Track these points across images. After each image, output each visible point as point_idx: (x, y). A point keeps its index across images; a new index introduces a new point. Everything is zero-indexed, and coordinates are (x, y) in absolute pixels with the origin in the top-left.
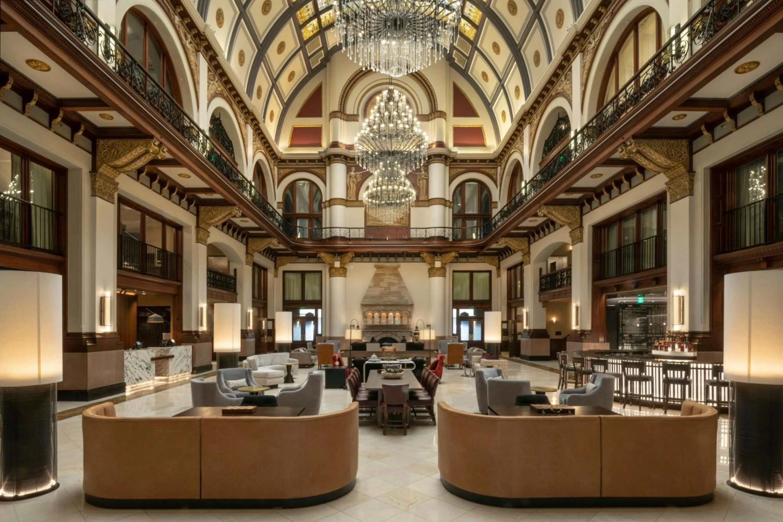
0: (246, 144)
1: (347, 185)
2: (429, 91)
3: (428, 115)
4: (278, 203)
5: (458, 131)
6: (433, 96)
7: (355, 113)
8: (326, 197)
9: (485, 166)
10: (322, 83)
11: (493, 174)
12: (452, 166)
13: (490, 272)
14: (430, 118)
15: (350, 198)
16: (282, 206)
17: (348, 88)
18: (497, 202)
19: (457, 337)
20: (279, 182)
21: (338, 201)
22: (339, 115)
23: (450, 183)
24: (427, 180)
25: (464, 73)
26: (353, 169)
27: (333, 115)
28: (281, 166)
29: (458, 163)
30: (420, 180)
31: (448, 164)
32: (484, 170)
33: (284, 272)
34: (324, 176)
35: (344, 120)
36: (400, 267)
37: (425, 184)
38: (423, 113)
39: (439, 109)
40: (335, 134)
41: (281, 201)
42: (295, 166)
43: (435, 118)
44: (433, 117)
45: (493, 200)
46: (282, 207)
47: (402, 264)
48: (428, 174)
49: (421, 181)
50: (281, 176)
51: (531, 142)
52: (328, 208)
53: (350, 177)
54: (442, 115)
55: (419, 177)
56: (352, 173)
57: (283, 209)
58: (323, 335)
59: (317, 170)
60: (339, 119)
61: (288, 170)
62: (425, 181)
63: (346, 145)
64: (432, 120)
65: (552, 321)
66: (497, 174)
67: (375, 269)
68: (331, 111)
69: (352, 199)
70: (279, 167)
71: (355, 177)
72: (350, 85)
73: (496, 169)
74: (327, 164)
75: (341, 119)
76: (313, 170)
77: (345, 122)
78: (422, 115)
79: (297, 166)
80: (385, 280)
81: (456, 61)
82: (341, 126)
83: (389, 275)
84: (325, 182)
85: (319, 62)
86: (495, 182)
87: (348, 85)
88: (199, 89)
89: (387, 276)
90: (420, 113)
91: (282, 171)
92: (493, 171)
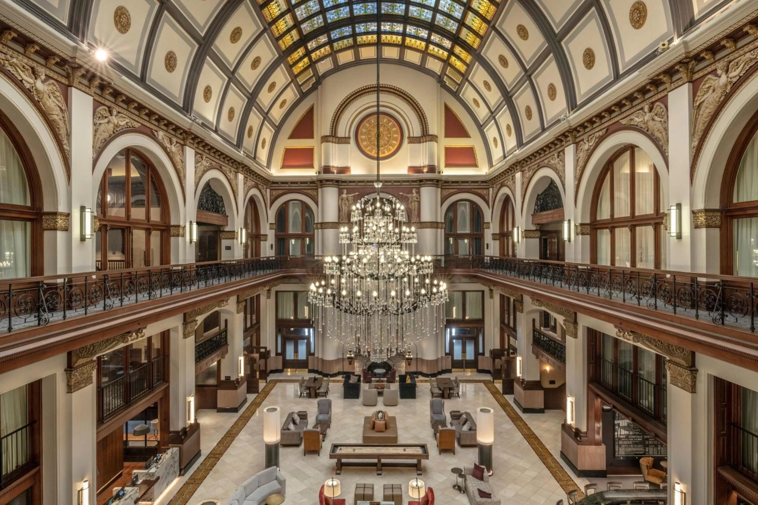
0: (236, 194)
1: (339, 207)
2: (420, 114)
3: (420, 137)
4: (270, 224)
5: (449, 152)
6: (424, 119)
7: (347, 136)
8: (318, 219)
9: (477, 187)
10: (313, 104)
11: (485, 195)
12: (443, 187)
13: (483, 292)
14: (422, 141)
15: (342, 220)
16: (274, 226)
17: (339, 112)
18: (489, 223)
19: (450, 357)
20: (272, 203)
21: (330, 225)
22: (331, 139)
23: (442, 204)
24: (419, 202)
25: (456, 95)
26: (345, 191)
27: (325, 139)
29: (450, 184)
30: (411, 202)
31: (440, 186)
32: (476, 190)
33: (277, 292)
34: (316, 197)
35: (335, 143)
37: (416, 206)
38: (415, 136)
39: (431, 133)
40: (327, 158)
41: (274, 222)
42: (288, 188)
43: (426, 142)
44: (424, 140)
45: (486, 221)
46: (275, 228)
48: (420, 196)
49: (413, 203)
50: (273, 198)
51: (524, 193)
52: (320, 230)
53: (342, 200)
54: (434, 138)
55: (410, 199)
56: (344, 196)
57: (275, 230)
58: (316, 355)
59: (309, 191)
60: (331, 143)
61: (280, 192)
62: (416, 203)
63: (337, 168)
64: (423, 142)
65: (546, 370)
66: (489, 194)
68: (322, 135)
69: (344, 221)
70: (271, 189)
71: (347, 199)
72: (342, 109)
73: (487, 190)
74: (319, 186)
75: (332, 142)
76: (305, 191)
77: (337, 145)
78: (413, 137)
79: (290, 188)
81: (447, 84)
82: (332, 150)
84: (317, 204)
85: (311, 86)
86: (488, 203)
87: (339, 109)
88: (185, 184)
90: (412, 135)
91: (274, 193)
92: (485, 192)
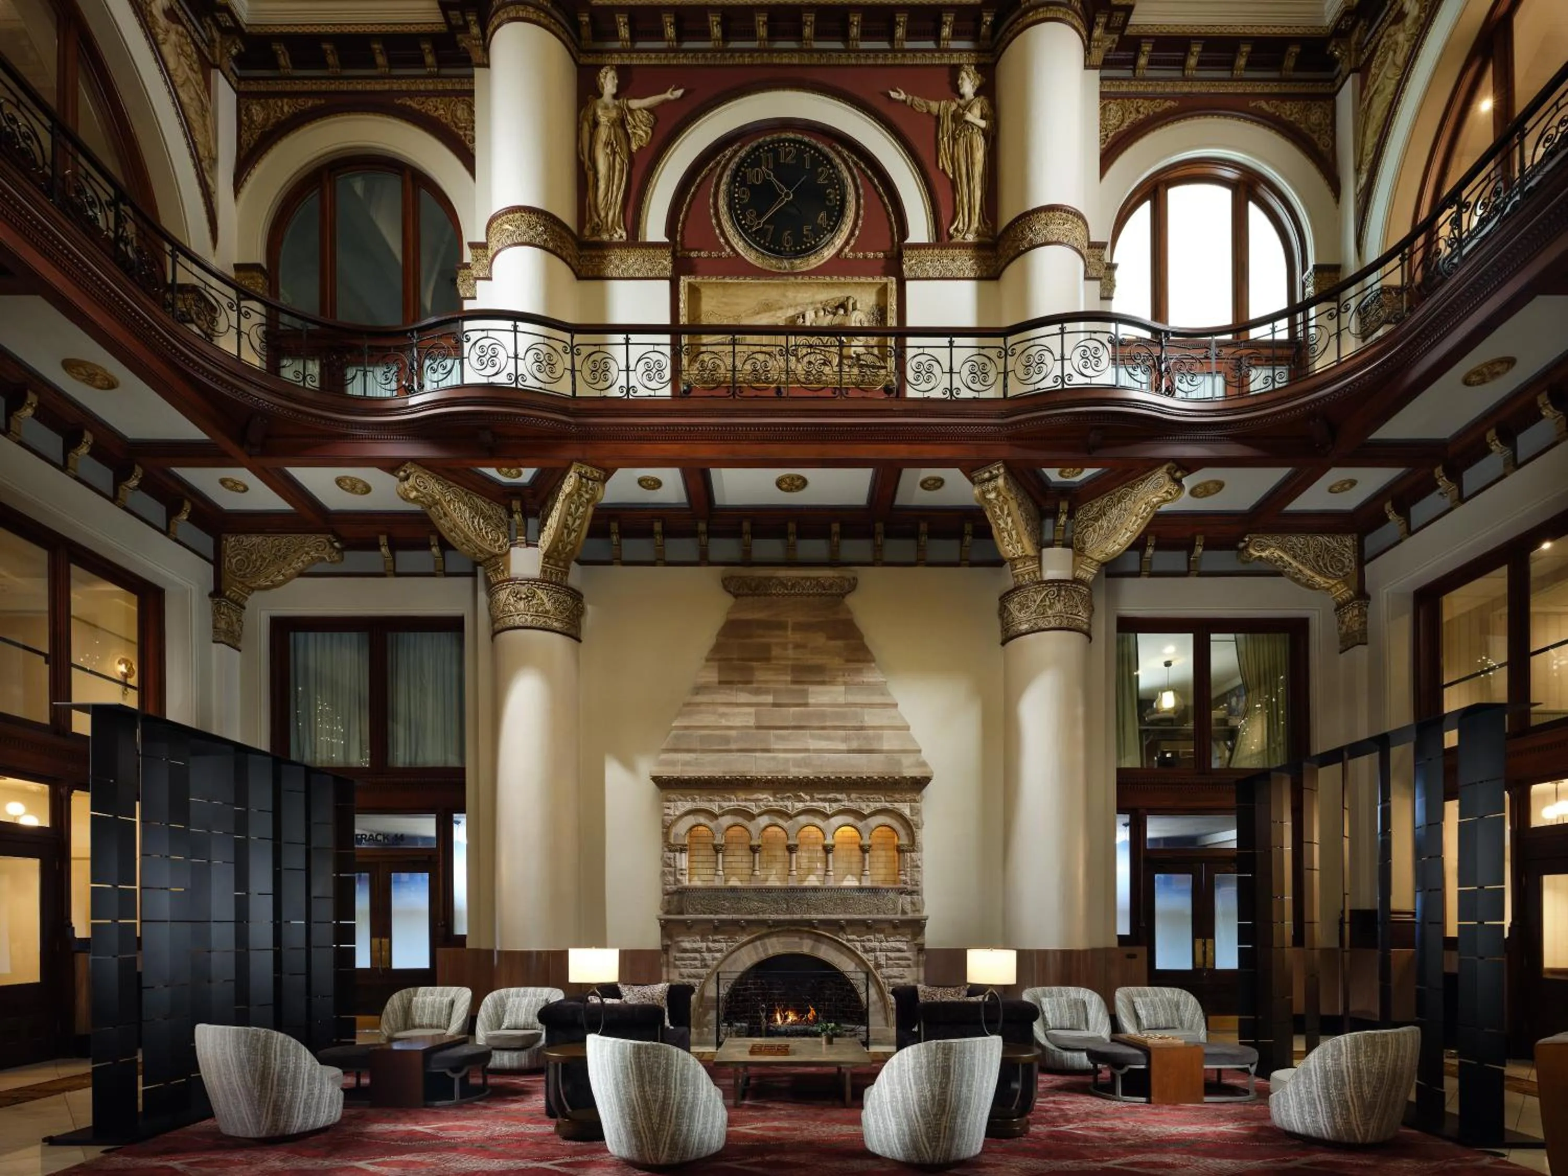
1: (580, 161)
4: (235, 267)
8: (474, 230)
9: (1273, 88)
11: (1317, 128)
13: (1300, 627)
15: (596, 230)
18: (1335, 267)
19: (1141, 953)
24: (992, 134)
26: (615, 84)
28: (254, 87)
30: (952, 137)
32: (1267, 107)
34: (467, 131)
36: (853, 585)
37: (978, 155)
42: (324, 86)
47: (869, 576)
49: (961, 138)
50: (252, 137)
53: (595, 126)
55: (948, 122)
56: (606, 103)
58: (472, 942)
59: (434, 106)
61: (287, 107)
66: (1333, 125)
67: (728, 600)
69: (604, 237)
70: (243, 87)
71: (623, 121)
73: (1328, 104)
76: (413, 104)
79: (333, 86)
80: (775, 652)
83: (799, 627)
84: (468, 160)
89: (792, 636)
92: (1313, 115)
